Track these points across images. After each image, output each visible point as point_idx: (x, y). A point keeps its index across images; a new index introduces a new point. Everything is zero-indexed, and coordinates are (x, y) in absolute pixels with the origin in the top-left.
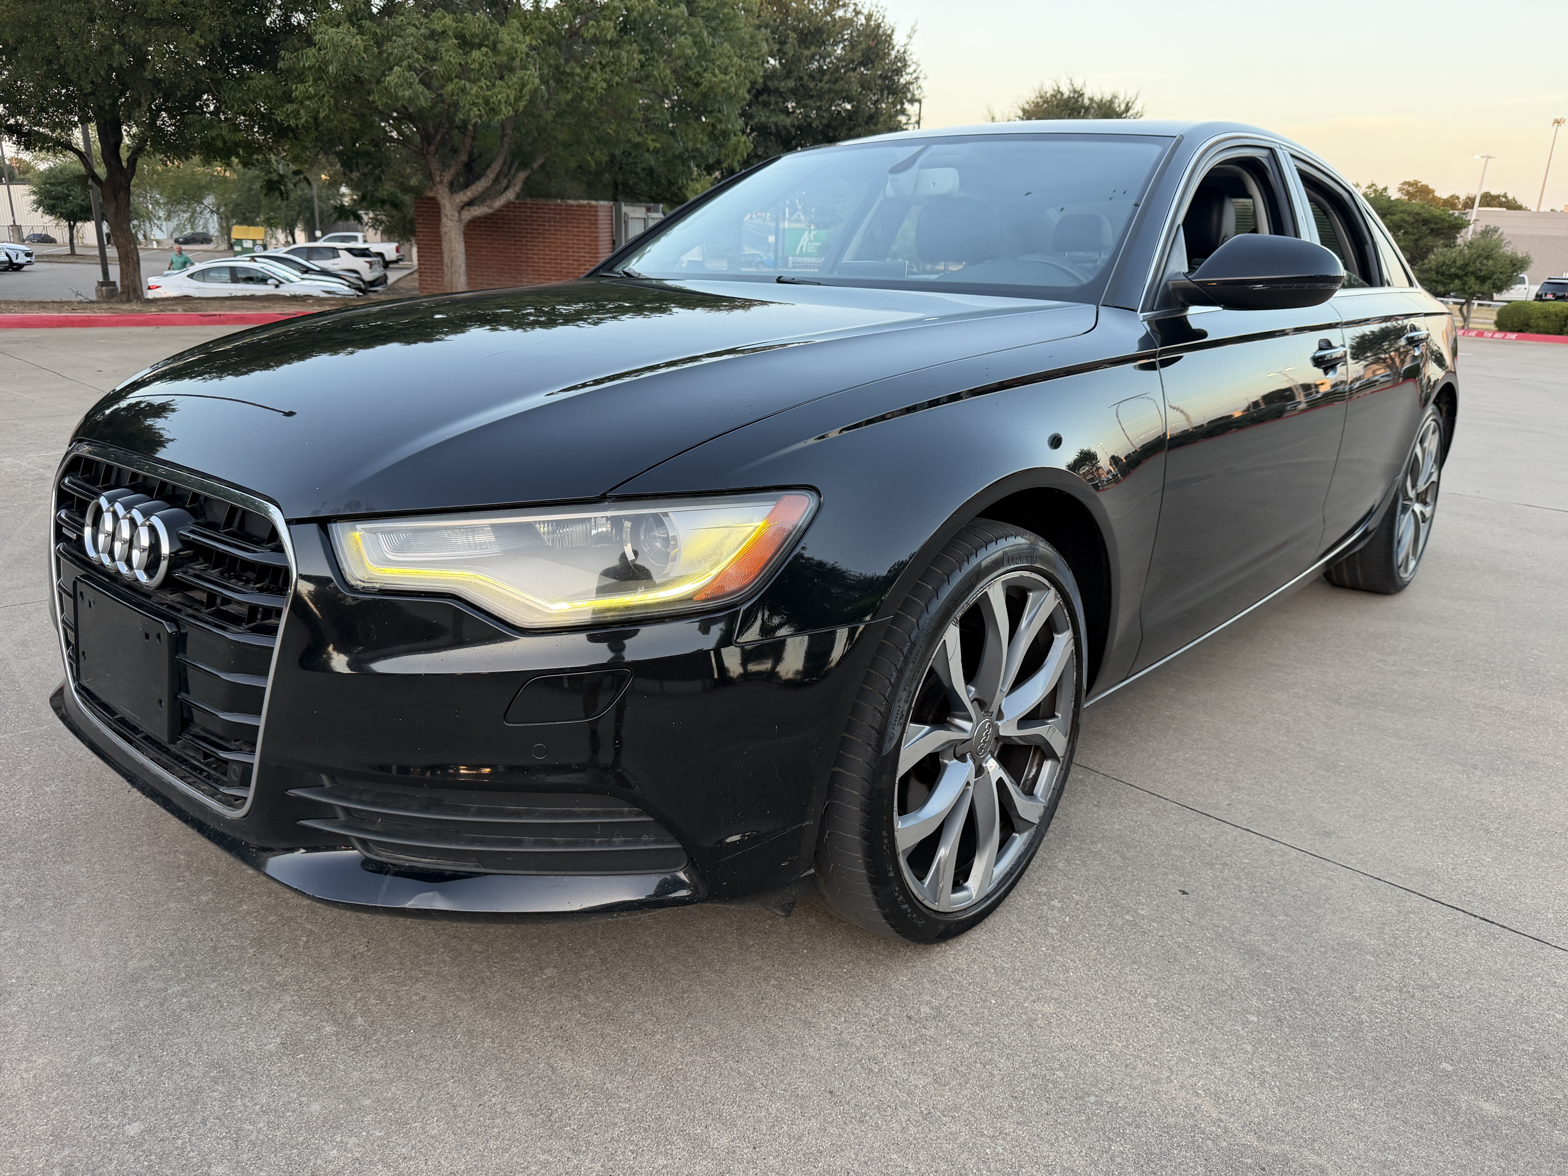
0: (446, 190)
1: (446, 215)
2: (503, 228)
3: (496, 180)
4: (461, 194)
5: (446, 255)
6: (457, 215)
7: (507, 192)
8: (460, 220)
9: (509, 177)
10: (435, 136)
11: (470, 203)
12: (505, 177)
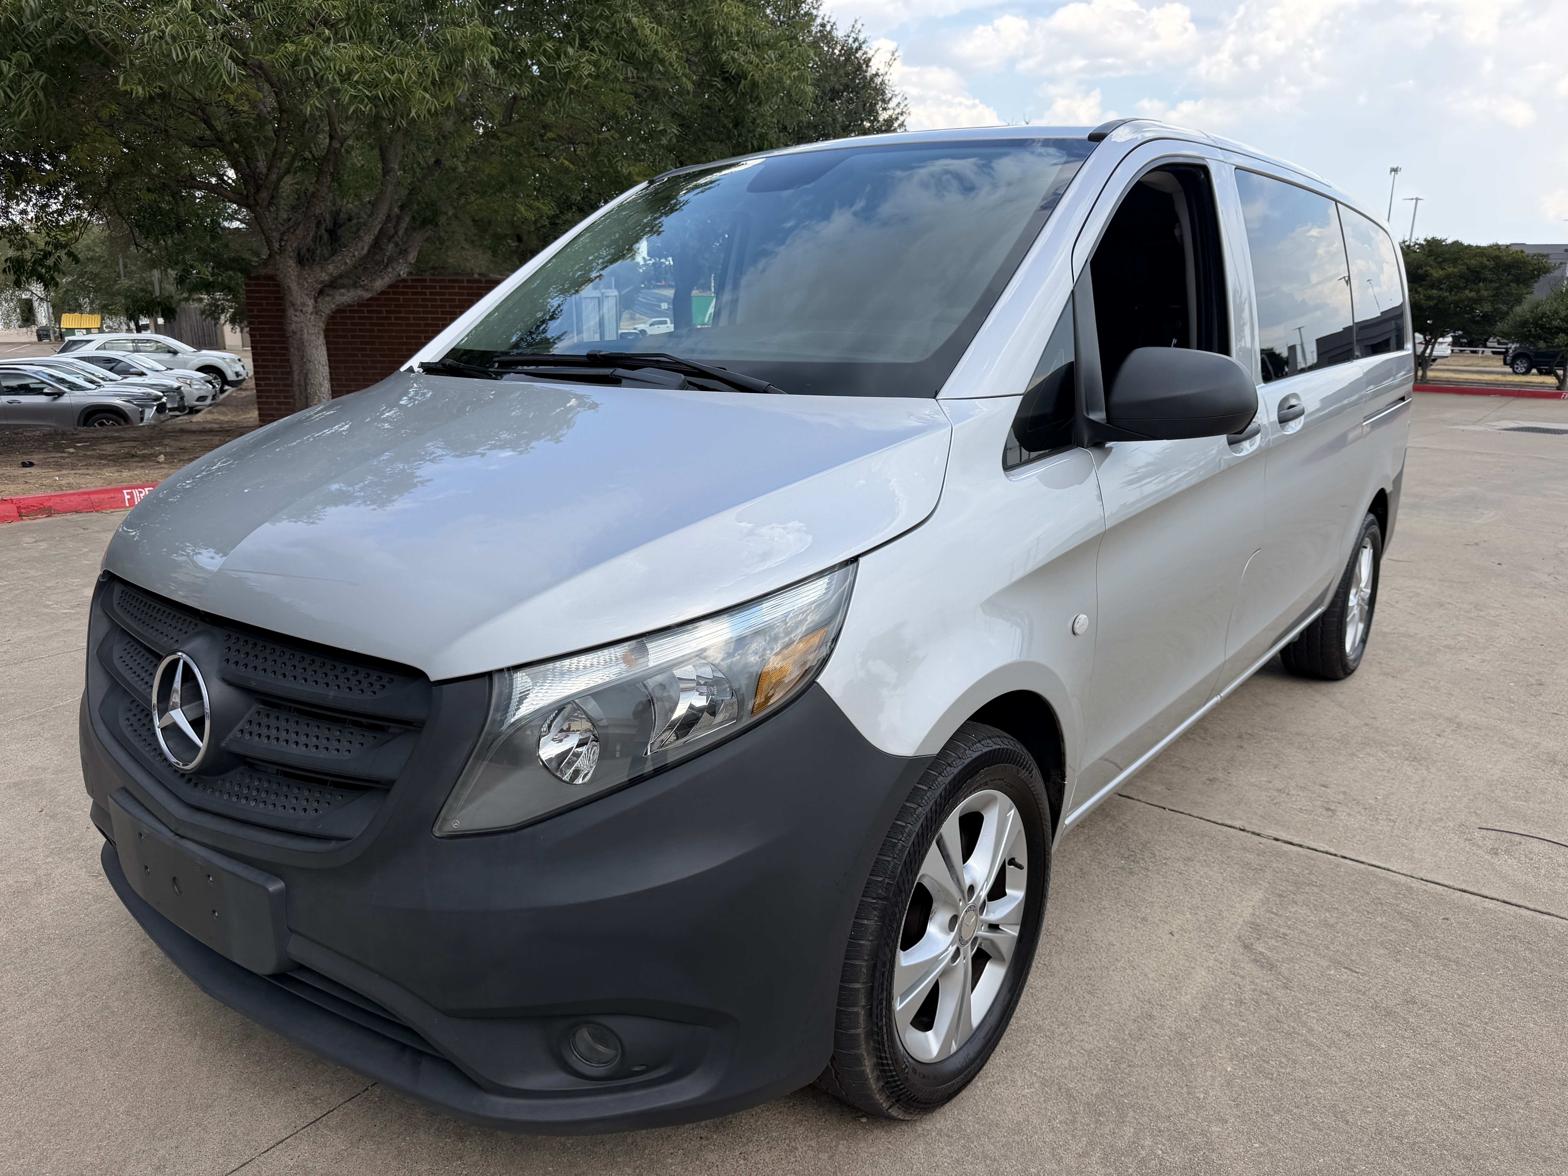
0: (292, 263)
1: (293, 305)
2: (389, 318)
3: (376, 245)
4: (317, 269)
5: (295, 367)
6: (310, 303)
7: (395, 265)
8: (317, 311)
9: (396, 239)
10: (267, 176)
11: (333, 285)
12: (389, 241)
